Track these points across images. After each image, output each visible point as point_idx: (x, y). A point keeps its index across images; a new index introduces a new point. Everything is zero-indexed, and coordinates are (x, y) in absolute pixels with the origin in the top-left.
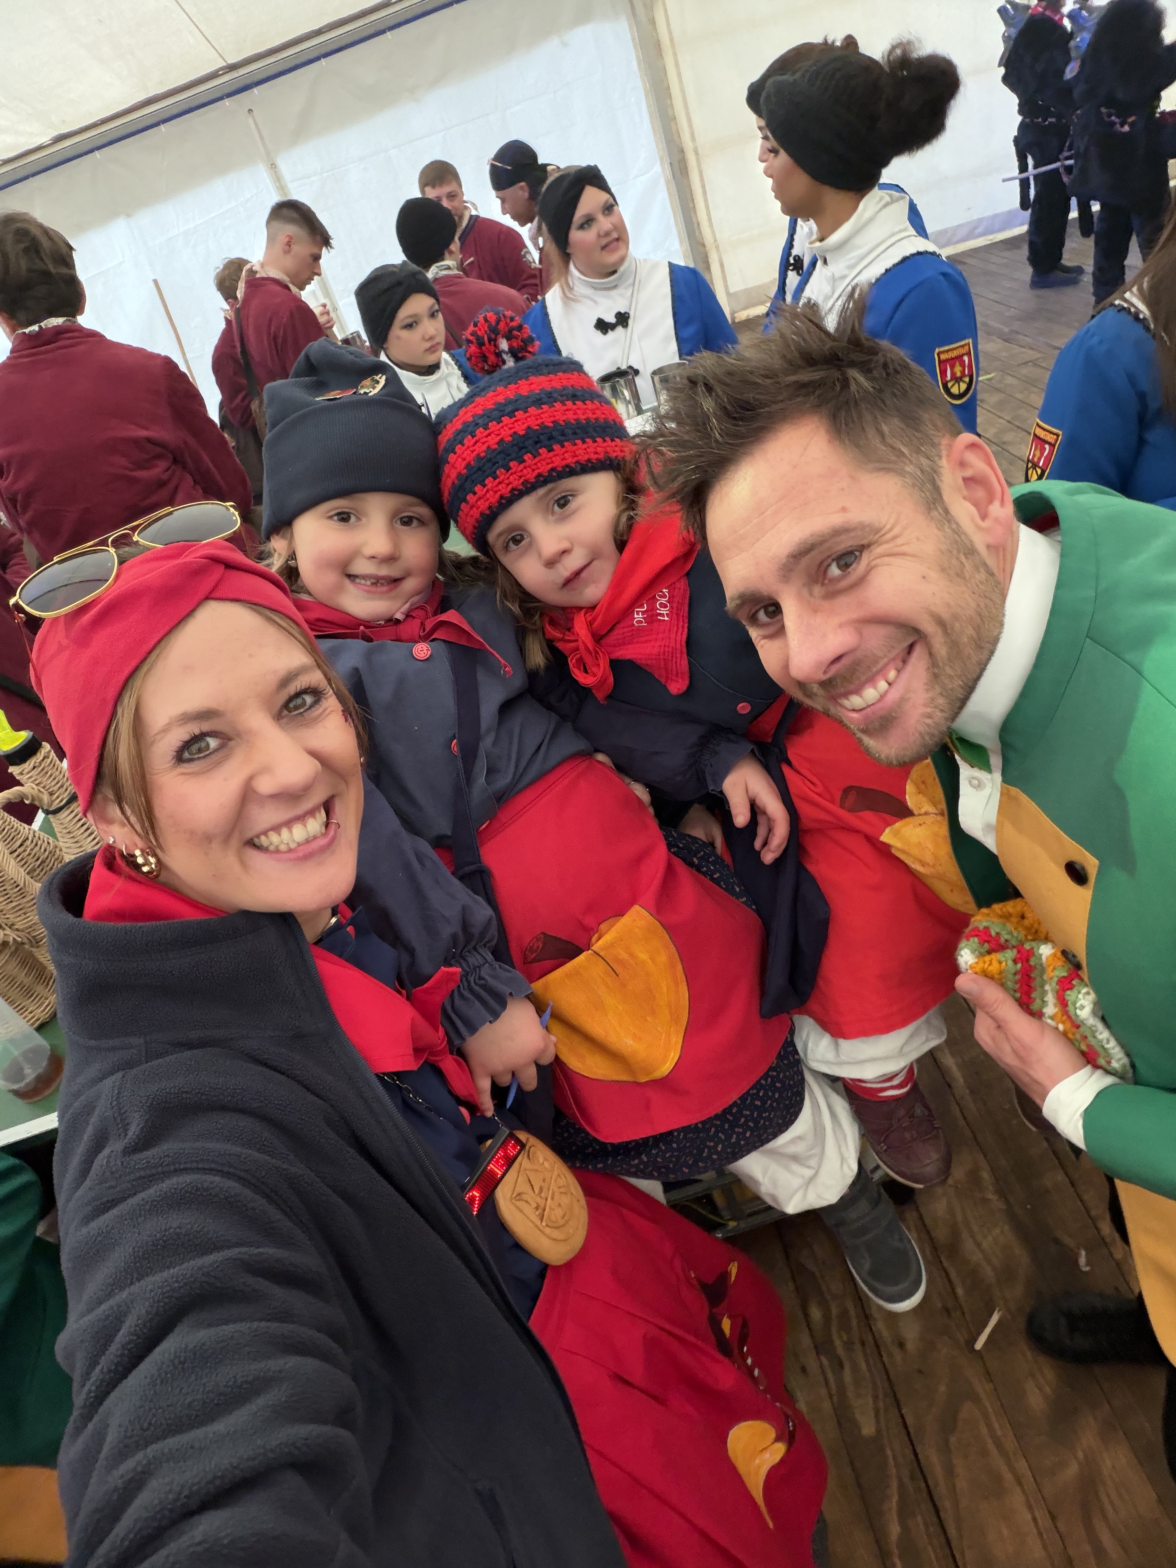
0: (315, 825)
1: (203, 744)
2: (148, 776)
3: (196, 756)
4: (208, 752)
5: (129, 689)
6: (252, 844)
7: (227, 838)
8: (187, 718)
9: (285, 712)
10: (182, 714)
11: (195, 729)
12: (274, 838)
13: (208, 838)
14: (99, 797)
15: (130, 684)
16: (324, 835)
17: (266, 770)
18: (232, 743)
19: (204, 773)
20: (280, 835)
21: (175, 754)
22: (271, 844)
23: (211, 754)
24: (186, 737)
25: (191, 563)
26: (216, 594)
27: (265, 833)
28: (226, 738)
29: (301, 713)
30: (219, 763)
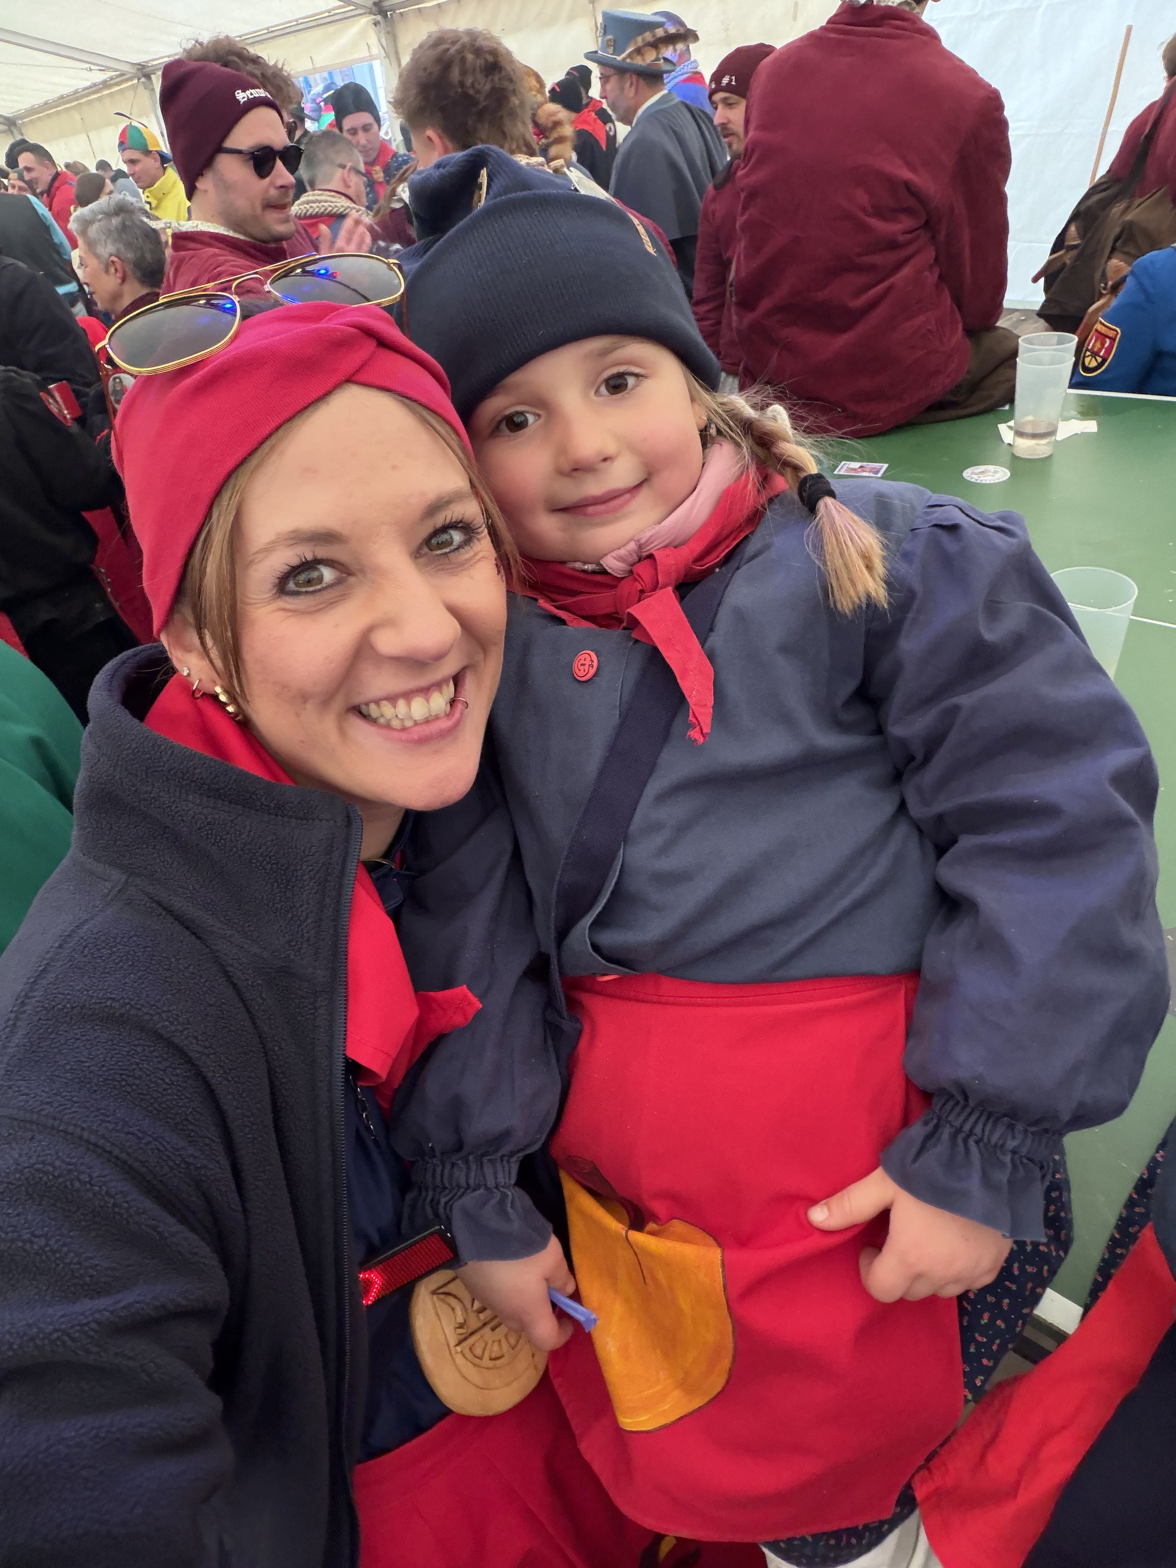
0: (439, 702)
1: (315, 574)
2: (239, 605)
3: (304, 590)
4: (319, 587)
5: (231, 487)
6: (359, 711)
7: (326, 701)
8: (298, 538)
9: (425, 550)
10: (294, 532)
11: (308, 552)
12: (387, 710)
13: (304, 697)
14: (177, 617)
15: (232, 481)
16: (448, 715)
17: (389, 622)
18: (352, 580)
19: (309, 613)
20: (395, 707)
21: (277, 581)
22: (382, 716)
23: (323, 589)
24: (295, 561)
25: (334, 330)
26: (361, 377)
27: (377, 702)
28: (345, 570)
29: (446, 553)
30: (332, 604)
